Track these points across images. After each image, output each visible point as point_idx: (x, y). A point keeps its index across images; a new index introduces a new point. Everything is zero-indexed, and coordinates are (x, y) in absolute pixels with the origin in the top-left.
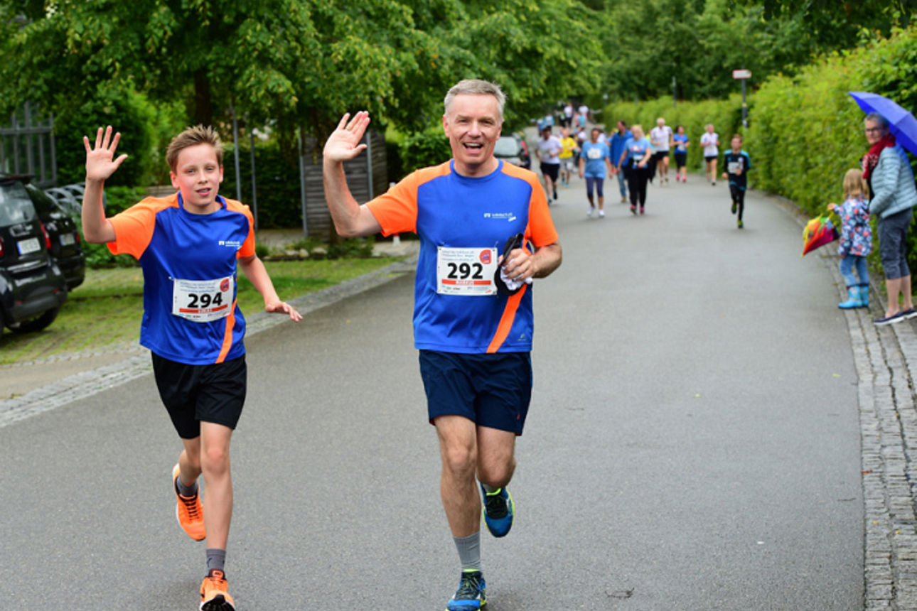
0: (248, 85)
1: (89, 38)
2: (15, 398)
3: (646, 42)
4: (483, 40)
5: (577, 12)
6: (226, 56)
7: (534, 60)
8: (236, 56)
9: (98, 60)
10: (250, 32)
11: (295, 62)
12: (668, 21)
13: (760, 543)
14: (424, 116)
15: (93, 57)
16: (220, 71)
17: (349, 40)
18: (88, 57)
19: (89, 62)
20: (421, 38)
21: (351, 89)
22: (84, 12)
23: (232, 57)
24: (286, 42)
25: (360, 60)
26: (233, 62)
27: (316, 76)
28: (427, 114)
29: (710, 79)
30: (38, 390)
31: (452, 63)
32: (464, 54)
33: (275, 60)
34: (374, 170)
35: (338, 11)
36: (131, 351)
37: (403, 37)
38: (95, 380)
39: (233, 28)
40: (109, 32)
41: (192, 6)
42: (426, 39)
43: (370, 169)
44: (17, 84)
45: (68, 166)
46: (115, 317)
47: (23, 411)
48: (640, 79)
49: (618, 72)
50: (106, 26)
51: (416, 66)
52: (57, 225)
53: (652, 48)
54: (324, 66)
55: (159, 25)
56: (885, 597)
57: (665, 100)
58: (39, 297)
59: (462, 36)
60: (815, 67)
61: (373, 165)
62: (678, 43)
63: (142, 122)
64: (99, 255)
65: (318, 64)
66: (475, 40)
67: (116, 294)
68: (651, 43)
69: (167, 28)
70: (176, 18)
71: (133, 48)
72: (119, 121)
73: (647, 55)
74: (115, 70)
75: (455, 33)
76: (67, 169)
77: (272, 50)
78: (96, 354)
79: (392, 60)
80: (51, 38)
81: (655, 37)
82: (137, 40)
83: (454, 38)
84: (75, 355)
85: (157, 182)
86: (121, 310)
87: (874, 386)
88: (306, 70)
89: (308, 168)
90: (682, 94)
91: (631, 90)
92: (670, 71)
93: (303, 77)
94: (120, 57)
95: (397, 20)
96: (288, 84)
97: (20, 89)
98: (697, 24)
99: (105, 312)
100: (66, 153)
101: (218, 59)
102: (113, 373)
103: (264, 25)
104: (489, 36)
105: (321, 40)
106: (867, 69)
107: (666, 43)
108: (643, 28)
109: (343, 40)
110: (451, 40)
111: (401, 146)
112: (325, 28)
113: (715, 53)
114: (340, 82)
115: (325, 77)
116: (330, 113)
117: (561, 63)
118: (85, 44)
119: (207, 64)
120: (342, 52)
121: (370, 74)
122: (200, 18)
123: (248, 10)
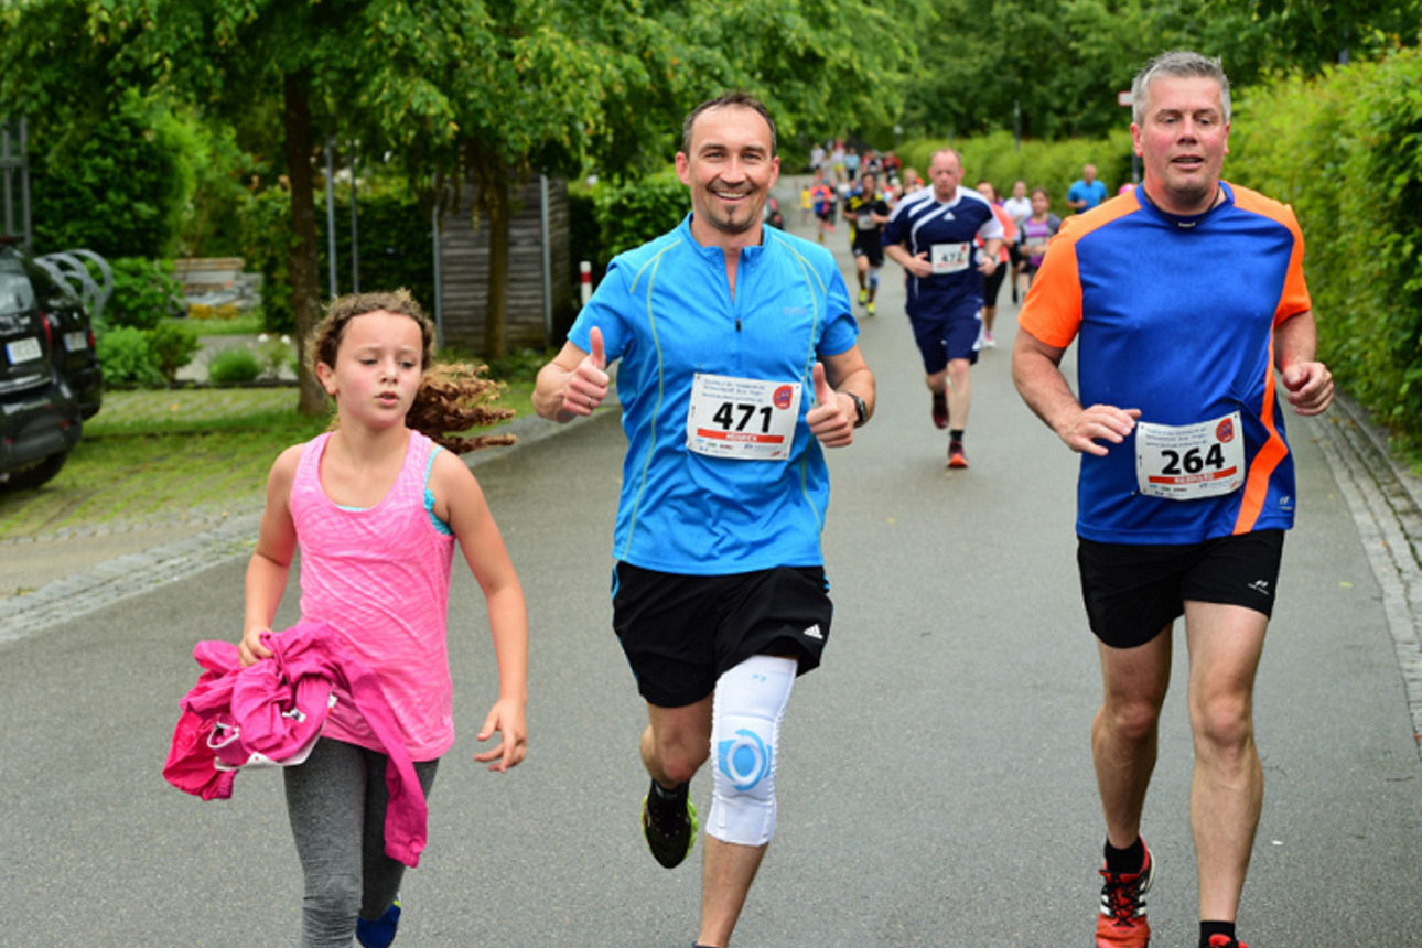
0: (378, 100)
1: (122, 18)
2: (23, 594)
3: (973, 44)
4: (741, 35)
6: (342, 52)
7: (810, 69)
8: (359, 52)
9: (134, 54)
10: (385, 16)
11: (453, 65)
12: (1014, 11)
13: (1276, 843)
14: (643, 155)
15: (125, 48)
16: (332, 76)
17: (542, 34)
18: (117, 48)
19: (119, 56)
20: (652, 31)
21: (540, 114)
23: (352, 55)
24: (439, 32)
25: (559, 69)
26: (355, 63)
27: (484, 90)
28: (648, 153)
29: (1082, 104)
30: (59, 582)
31: (691, 72)
32: (710, 57)
33: (422, 61)
34: (552, 240)
36: (194, 523)
37: (625, 29)
38: (145, 569)
39: (354, 9)
40: (155, 9)
42: (660, 34)
43: (546, 240)
45: (50, 223)
46: (156, 469)
47: (40, 616)
48: (961, 103)
49: (924, 90)
51: (645, 77)
52: (60, 317)
53: (983, 53)
54: (498, 72)
55: (236, 1)
57: (1000, 138)
58: (40, 432)
59: (707, 26)
60: (1265, 88)
61: (551, 231)
62: (1029, 45)
63: (171, 154)
64: (110, 367)
65: (491, 70)
66: (729, 33)
67: (149, 431)
68: (980, 45)
69: (249, 6)
71: (192, 36)
72: (134, 151)
73: (974, 65)
74: (163, 72)
75: (697, 20)
76: (50, 228)
77: (420, 47)
78: (137, 527)
79: (609, 67)
80: (58, 16)
81: (990, 34)
82: (199, 23)
83: (696, 29)
84: (102, 530)
85: (189, 253)
86: (161, 458)
87: (1409, 604)
88: (470, 81)
89: (446, 235)
90: (1028, 129)
91: (943, 121)
92: (1013, 93)
93: (464, 91)
94: (172, 51)
95: (614, 2)
96: (443, 101)
98: (1065, 18)
99: (136, 461)
100: (46, 201)
101: (330, 57)
102: (173, 557)
103: (406, 5)
104: (751, 29)
105: (496, 31)
106: (1378, 97)
107: (1008, 45)
108: (968, 21)
109: (531, 34)
110: (689, 34)
111: (598, 203)
112: (500, 11)
113: (1094, 64)
114: (522, 102)
115: (500, 92)
116: (504, 148)
117: (848, 73)
118: (117, 28)
119: (311, 64)
120: (531, 54)
121: (572, 90)
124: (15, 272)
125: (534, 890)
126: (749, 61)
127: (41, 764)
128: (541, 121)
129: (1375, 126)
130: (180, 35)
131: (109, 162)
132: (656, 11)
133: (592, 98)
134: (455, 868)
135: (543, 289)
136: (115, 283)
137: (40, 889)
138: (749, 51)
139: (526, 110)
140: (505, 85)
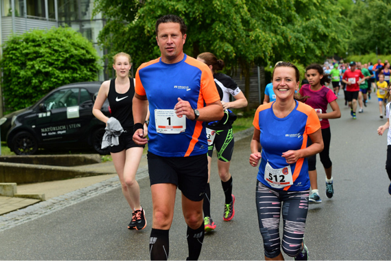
0: (216, 48)
1: (153, 29)
3: (365, 31)
4: (307, 30)
5: (341, 19)
6: (207, 36)
7: (325, 38)
8: (211, 36)
10: (217, 27)
11: (234, 39)
12: (375, 23)
16: (204, 42)
17: (257, 31)
18: (151, 36)
19: (152, 38)
20: (285, 30)
21: (256, 50)
22: (150, 18)
23: (209, 37)
24: (231, 31)
25: (261, 39)
26: (210, 39)
27: (242, 45)
31: (295, 39)
32: (299, 36)
33: (227, 38)
35: (252, 18)
37: (278, 29)
39: (210, 25)
41: (194, 16)
42: (287, 30)
43: (259, 82)
44: (123, 47)
48: (363, 46)
49: (353, 43)
51: (283, 41)
53: (368, 34)
54: (246, 40)
57: (372, 55)
59: (299, 28)
61: (260, 80)
62: (380, 31)
65: (244, 40)
66: (304, 29)
68: (367, 32)
70: (187, 21)
73: (366, 37)
75: (296, 27)
77: (226, 34)
79: (274, 39)
80: (137, 29)
81: (370, 29)
83: (296, 29)
88: (239, 43)
90: (380, 52)
91: (358, 51)
92: (376, 44)
93: (237, 45)
95: (275, 22)
96: (232, 48)
98: (389, 25)
101: (204, 37)
103: (222, 24)
104: (310, 28)
105: (245, 30)
107: (374, 32)
108: (364, 26)
109: (254, 31)
110: (294, 30)
112: (246, 25)
114: (252, 48)
115: (246, 45)
116: (248, 59)
117: (334, 39)
118: (152, 32)
119: (199, 39)
120: (254, 36)
121: (264, 45)
122: (197, 21)
123: (216, 18)
125: (254, 255)
126: (309, 36)
127: (128, 219)
128: (257, 52)
132: (286, 24)
133: (269, 47)
134: (233, 250)
135: (258, 94)
137: (125, 254)
138: (309, 34)
139: (253, 50)
140: (248, 44)
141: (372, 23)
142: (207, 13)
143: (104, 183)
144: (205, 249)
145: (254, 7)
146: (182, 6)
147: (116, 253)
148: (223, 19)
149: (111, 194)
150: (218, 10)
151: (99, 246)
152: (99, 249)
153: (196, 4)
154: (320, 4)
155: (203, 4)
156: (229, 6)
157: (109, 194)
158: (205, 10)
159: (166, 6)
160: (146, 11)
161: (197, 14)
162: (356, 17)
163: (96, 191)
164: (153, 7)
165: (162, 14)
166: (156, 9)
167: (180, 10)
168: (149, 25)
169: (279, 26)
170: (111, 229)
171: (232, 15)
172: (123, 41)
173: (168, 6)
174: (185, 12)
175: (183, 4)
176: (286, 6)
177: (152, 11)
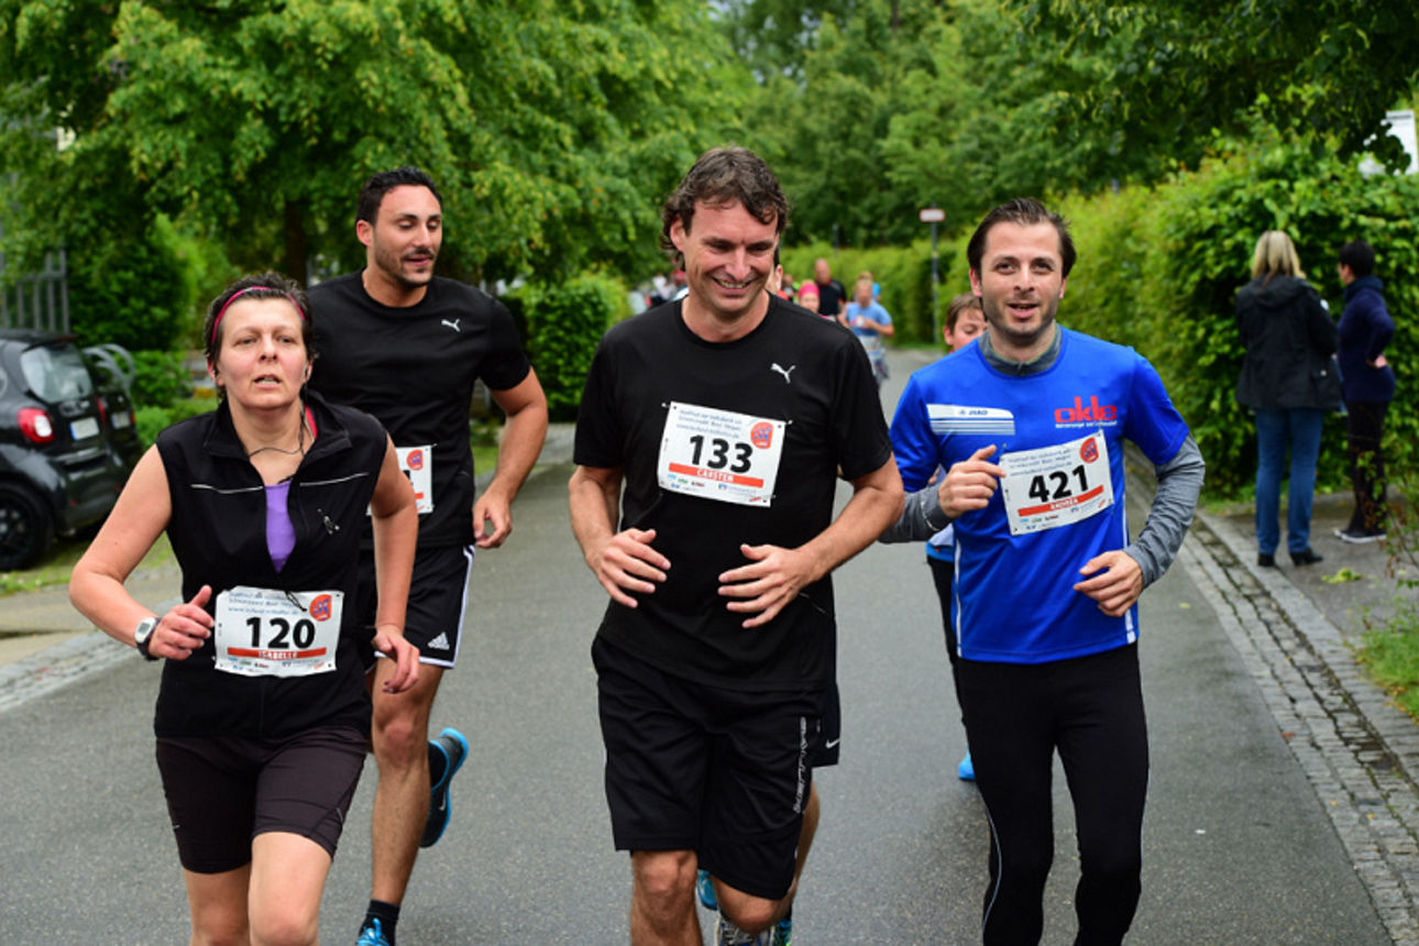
1: (158, 159)
3: (799, 174)
4: (644, 166)
6: (335, 184)
8: (348, 183)
9: (165, 186)
10: (370, 154)
12: (834, 148)
13: (1200, 832)
14: (566, 263)
15: (159, 183)
16: (327, 203)
17: (496, 169)
18: (152, 182)
19: (154, 189)
21: (495, 232)
23: (342, 185)
25: (511, 196)
26: (344, 192)
31: (605, 197)
32: (620, 186)
37: (559, 164)
39: (343, 149)
40: (184, 151)
41: (293, 118)
42: (587, 168)
44: (56, 217)
45: (84, 324)
50: (181, 142)
51: (578, 202)
52: (108, 401)
53: (808, 180)
54: (460, 200)
55: (249, 143)
56: (1399, 905)
57: (820, 247)
59: (618, 161)
62: (848, 175)
63: (180, 269)
66: (636, 166)
68: (806, 175)
69: (260, 148)
70: (270, 134)
71: (214, 172)
72: (151, 266)
73: (802, 190)
74: (191, 201)
75: (609, 156)
76: (84, 328)
79: (549, 194)
80: (104, 157)
81: (815, 165)
82: (219, 162)
83: (609, 163)
90: (843, 241)
92: (832, 214)
95: (551, 141)
97: (61, 223)
98: (879, 154)
100: (81, 307)
101: (324, 188)
104: (652, 162)
105: (457, 165)
106: (1171, 212)
107: (829, 174)
108: (795, 156)
109: (486, 168)
110: (604, 167)
111: (526, 302)
112: (460, 149)
113: (904, 189)
114: (480, 222)
115: (463, 215)
116: (463, 260)
118: (153, 167)
119: (311, 193)
120: (488, 183)
121: (521, 213)
122: (305, 135)
123: (367, 124)
124: (76, 365)
125: (590, 888)
127: (144, 780)
128: (495, 238)
129: (1170, 236)
130: (205, 171)
131: (130, 275)
132: (582, 150)
133: (536, 220)
134: (519, 871)
136: (137, 372)
137: (165, 895)
138: (651, 179)
139: (483, 229)
140: (465, 209)
141: (822, 147)
142: (334, 110)
143: (31, 663)
144: (428, 871)
145: (484, 92)
146: (255, 86)
147: (134, 890)
148: (389, 130)
149: (64, 699)
150: (374, 99)
151: (72, 872)
152: (73, 880)
153: (299, 80)
154: (674, 83)
155: (324, 81)
156: (405, 87)
157: (59, 700)
158: (329, 101)
159: (202, 86)
160: (137, 98)
161: (304, 113)
162: (769, 127)
163: (9, 689)
164: (158, 86)
165: (189, 110)
166: (170, 92)
167: (247, 97)
168: (146, 146)
169: (563, 155)
170: (96, 816)
171: (416, 116)
172: (54, 196)
173: (207, 86)
174: (263, 103)
175: (255, 79)
176: (575, 90)
177: (156, 100)
